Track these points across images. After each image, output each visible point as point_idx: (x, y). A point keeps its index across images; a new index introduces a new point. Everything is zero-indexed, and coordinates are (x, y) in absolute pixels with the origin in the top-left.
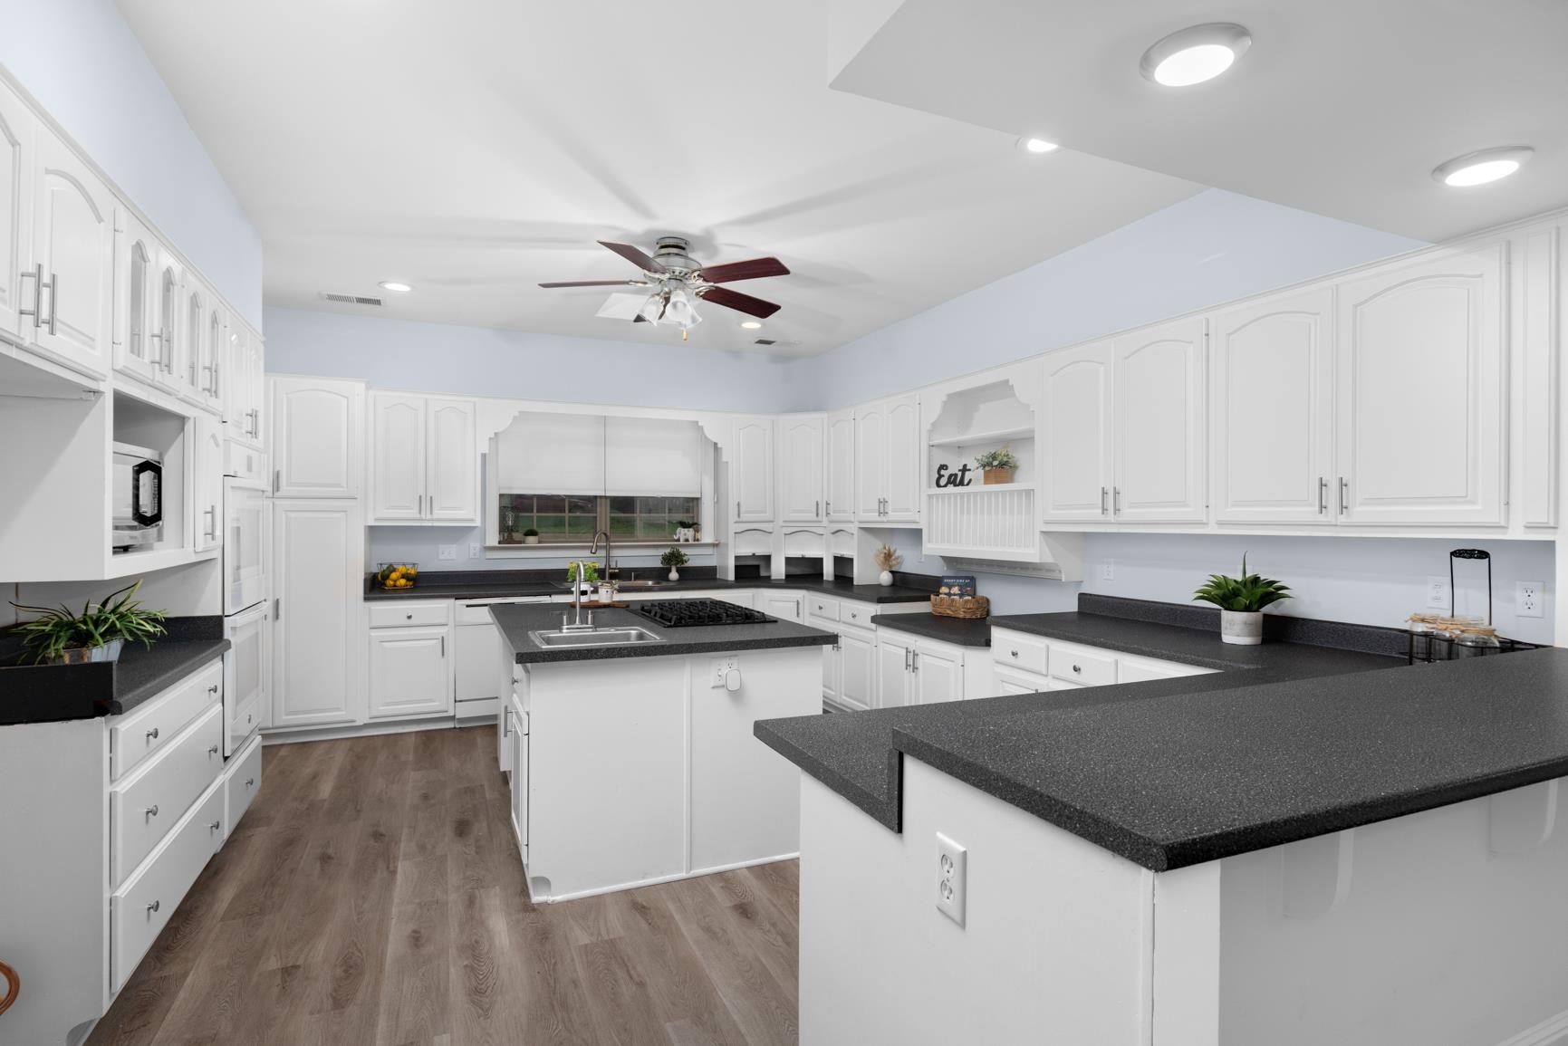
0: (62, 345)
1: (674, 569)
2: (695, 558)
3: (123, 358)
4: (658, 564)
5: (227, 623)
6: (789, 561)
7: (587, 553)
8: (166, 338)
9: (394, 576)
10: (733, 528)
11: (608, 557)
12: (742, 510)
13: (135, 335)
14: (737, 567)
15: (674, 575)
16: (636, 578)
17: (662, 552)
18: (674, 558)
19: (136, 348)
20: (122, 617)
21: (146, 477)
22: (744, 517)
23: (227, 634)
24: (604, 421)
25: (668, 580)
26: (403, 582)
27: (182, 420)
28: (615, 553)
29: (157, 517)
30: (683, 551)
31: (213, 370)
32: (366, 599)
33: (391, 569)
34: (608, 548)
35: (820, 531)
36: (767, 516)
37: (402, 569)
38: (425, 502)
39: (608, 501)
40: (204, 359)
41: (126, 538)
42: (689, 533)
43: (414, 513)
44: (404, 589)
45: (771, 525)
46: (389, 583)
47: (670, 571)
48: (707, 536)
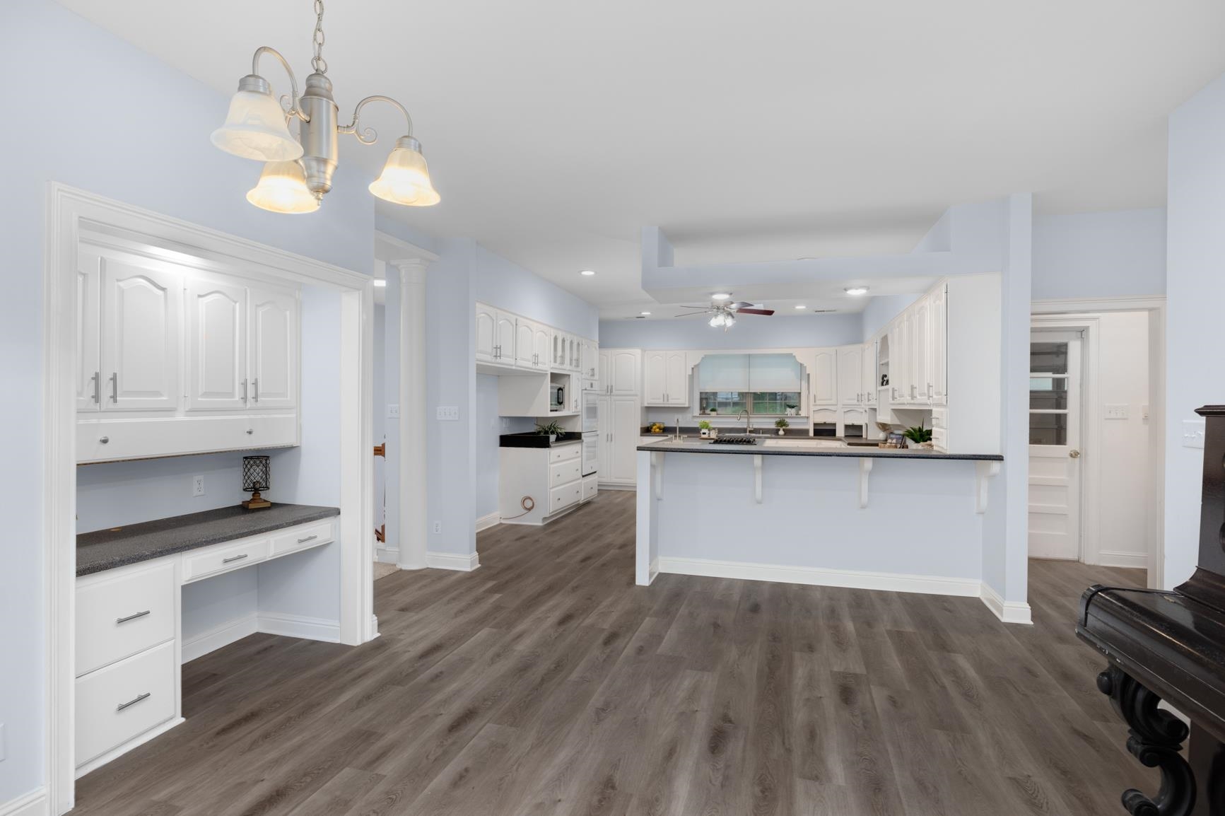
0: (540, 366)
1: (781, 429)
2: (794, 425)
3: (553, 365)
4: (773, 427)
5: (583, 435)
6: (847, 427)
7: (736, 420)
8: (563, 357)
9: (654, 427)
10: (812, 408)
11: (748, 423)
12: (817, 399)
13: (555, 357)
14: (815, 430)
15: (781, 432)
16: (762, 433)
17: (774, 420)
18: (781, 423)
19: (555, 362)
20: (555, 428)
21: (560, 391)
22: (818, 402)
23: (583, 438)
24: (749, 355)
25: (778, 435)
26: (658, 430)
27: (569, 375)
28: (751, 420)
29: (562, 403)
30: (787, 420)
31: (577, 360)
32: (641, 435)
33: (654, 424)
34: (748, 418)
35: (861, 410)
36: (833, 402)
37: (658, 425)
38: (666, 397)
39: (752, 395)
40: (575, 357)
41: (554, 407)
42: (793, 411)
43: (661, 401)
44: (658, 433)
45: (835, 407)
46: (653, 430)
47: (779, 430)
48: (803, 413)
